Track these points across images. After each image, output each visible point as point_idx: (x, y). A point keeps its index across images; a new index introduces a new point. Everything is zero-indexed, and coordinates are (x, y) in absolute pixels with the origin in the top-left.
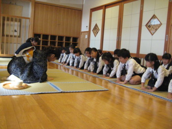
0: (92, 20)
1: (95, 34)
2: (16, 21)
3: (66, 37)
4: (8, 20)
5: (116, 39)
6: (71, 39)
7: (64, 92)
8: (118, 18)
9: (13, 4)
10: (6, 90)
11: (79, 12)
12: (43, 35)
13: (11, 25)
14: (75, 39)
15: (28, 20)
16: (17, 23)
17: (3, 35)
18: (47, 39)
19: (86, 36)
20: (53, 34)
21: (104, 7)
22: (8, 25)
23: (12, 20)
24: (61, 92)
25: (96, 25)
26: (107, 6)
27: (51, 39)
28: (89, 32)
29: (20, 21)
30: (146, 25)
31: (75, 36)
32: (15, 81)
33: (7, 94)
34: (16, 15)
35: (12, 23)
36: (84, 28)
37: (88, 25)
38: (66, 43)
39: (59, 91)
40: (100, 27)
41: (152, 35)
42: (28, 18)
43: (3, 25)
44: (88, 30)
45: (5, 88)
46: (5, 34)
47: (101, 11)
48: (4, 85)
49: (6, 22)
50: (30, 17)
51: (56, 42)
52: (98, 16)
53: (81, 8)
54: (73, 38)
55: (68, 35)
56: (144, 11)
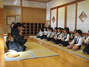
0: (52, 14)
1: (54, 22)
2: (13, 17)
3: (39, 24)
4: (9, 17)
5: (64, 24)
6: (41, 25)
7: (36, 58)
8: (64, 13)
9: (11, 9)
10: (8, 58)
11: (45, 11)
13: (11, 19)
14: (43, 24)
15: (19, 16)
17: (7, 25)
18: (29, 25)
19: (49, 23)
20: (32, 22)
21: (57, 8)
22: (9, 19)
23: (11, 17)
24: (35, 58)
25: (54, 17)
26: (58, 7)
27: (31, 25)
28: (50, 21)
29: (15, 17)
30: (79, 17)
31: (43, 23)
32: (12, 52)
33: (8, 61)
35: (11, 18)
36: (48, 18)
37: (50, 17)
38: (39, 27)
39: (34, 57)
40: (56, 18)
41: (83, 22)
42: (19, 15)
43: (7, 19)
44: (50, 20)
45: (7, 57)
46: (8, 24)
47: (56, 10)
48: (7, 55)
49: (8, 18)
50: (20, 14)
51: (33, 26)
52: (54, 12)
53: (46, 8)
54: (42, 24)
55: (40, 23)
56: (78, 9)
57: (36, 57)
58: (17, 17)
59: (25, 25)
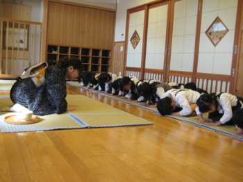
0: (130, 25)
1: (135, 45)
2: (22, 27)
3: (93, 50)
4: (11, 26)
5: (164, 52)
7: (91, 128)
9: (17, 4)
10: (9, 125)
11: (111, 15)
12: (61, 48)
13: (15, 33)
14: (106, 53)
15: (39, 26)
16: (23, 31)
17: (4, 48)
19: (122, 49)
21: (146, 7)
22: (10, 33)
23: (16, 26)
24: (87, 128)
25: (136, 33)
26: (150, 5)
27: (71, 53)
28: (125, 43)
29: (28, 27)
30: (206, 32)
31: (106, 48)
32: (21, 112)
33: (11, 131)
34: (22, 19)
35: (17, 30)
36: (119, 36)
37: (124, 33)
39: (83, 126)
40: (141, 35)
41: (215, 46)
42: (40, 24)
43: (4, 33)
44: (124, 40)
45: (8, 123)
46: (7, 45)
47: (142, 13)
48: (6, 118)
49: (8, 29)
50: (41, 21)
52: (138, 19)
53: (114, 8)
54: (103, 51)
55: (96, 47)
56: (203, 12)
57: (89, 126)
58: (32, 26)
59: (56, 50)
